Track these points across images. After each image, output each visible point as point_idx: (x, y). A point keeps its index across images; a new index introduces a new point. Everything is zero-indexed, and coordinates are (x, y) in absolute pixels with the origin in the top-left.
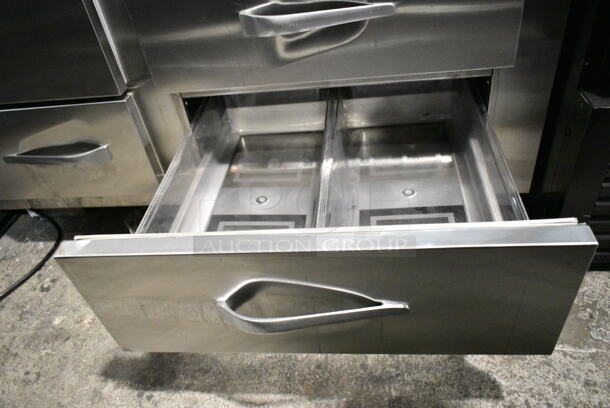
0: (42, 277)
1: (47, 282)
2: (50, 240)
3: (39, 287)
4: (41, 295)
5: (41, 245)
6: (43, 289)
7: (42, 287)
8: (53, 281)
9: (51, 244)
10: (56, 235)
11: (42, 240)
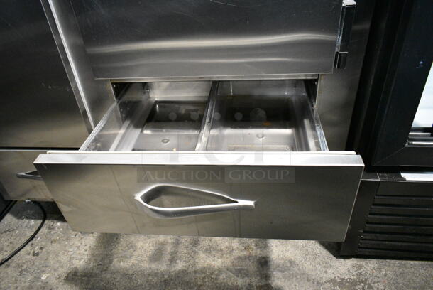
0: (34, 246)
1: (37, 250)
2: (38, 219)
3: (32, 252)
4: (33, 258)
5: (33, 222)
6: (35, 254)
7: (34, 252)
8: (41, 248)
9: (40, 222)
10: (43, 215)
11: (32, 219)
